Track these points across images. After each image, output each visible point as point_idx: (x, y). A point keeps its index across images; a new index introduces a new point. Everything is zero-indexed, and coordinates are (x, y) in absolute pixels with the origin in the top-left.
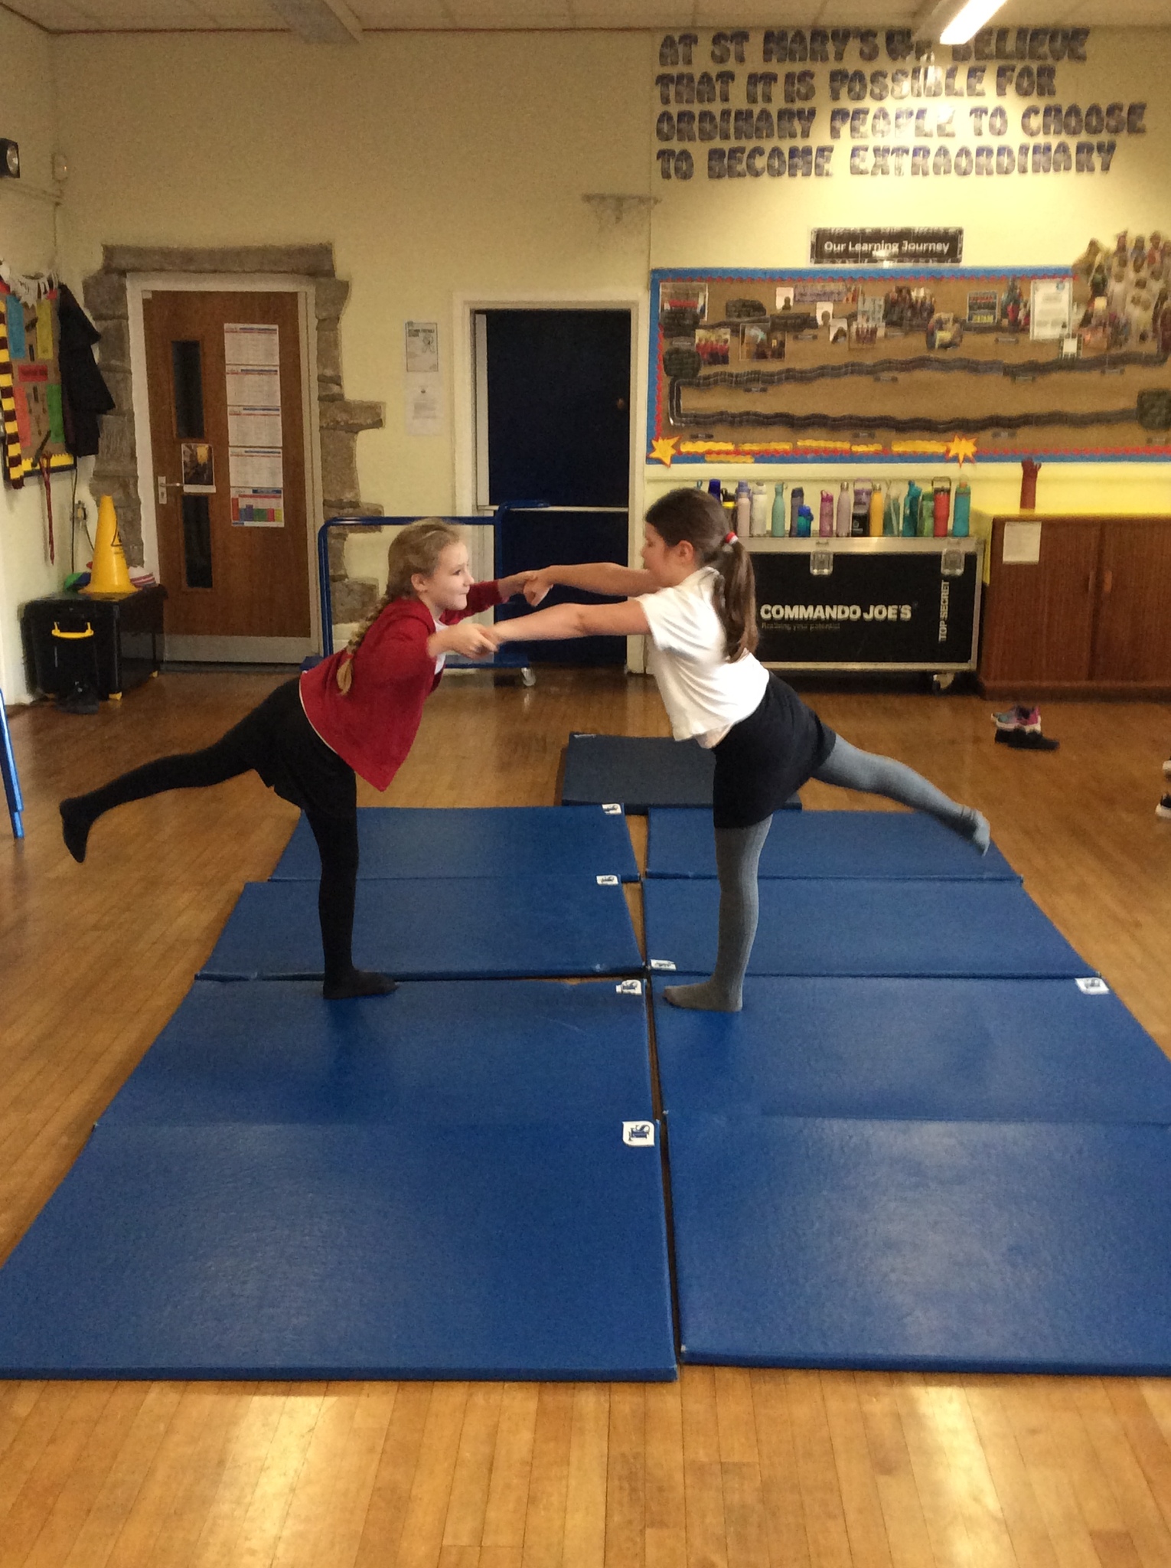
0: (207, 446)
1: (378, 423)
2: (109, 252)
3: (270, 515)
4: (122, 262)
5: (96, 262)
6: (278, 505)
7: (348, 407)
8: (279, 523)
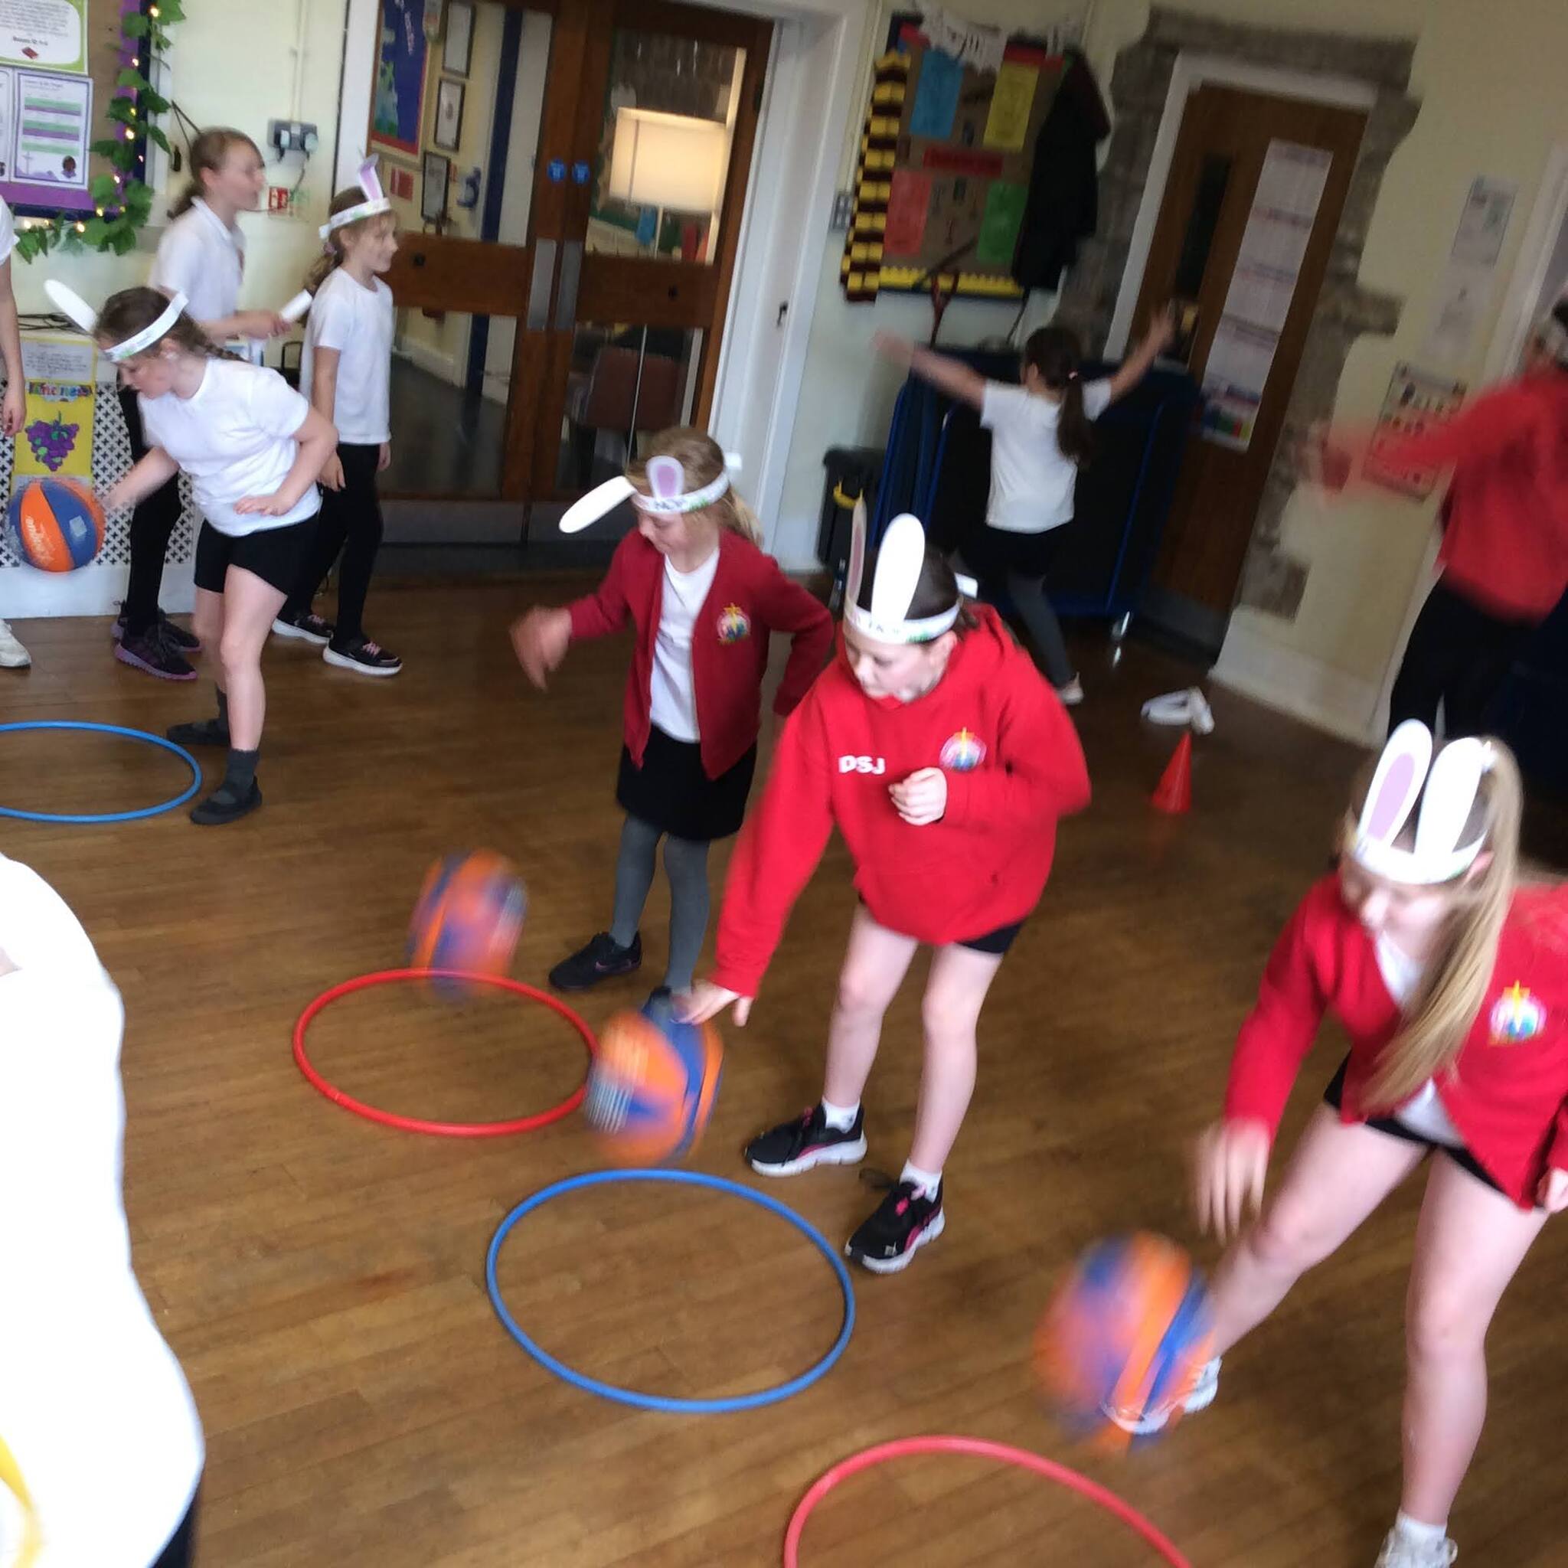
0: (1197, 308)
1: (1389, 328)
2: (1156, 17)
3: (1235, 428)
4: (1167, 32)
5: (1137, 27)
6: (1249, 417)
7: (1357, 296)
8: (1243, 443)
